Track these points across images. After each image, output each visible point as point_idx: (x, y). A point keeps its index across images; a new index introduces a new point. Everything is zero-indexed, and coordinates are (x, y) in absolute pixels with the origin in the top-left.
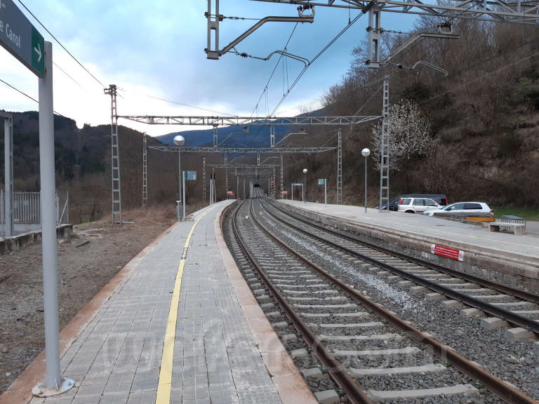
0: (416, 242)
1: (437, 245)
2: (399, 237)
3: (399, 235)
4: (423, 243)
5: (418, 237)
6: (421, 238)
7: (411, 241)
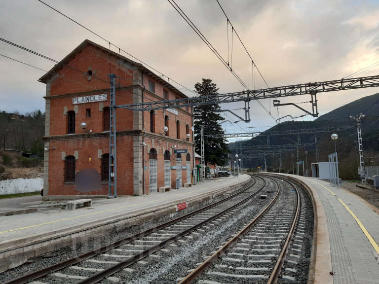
0: (166, 210)
1: (178, 205)
2: (153, 213)
3: (151, 212)
4: (170, 208)
5: (165, 206)
6: (167, 206)
7: (163, 211)
